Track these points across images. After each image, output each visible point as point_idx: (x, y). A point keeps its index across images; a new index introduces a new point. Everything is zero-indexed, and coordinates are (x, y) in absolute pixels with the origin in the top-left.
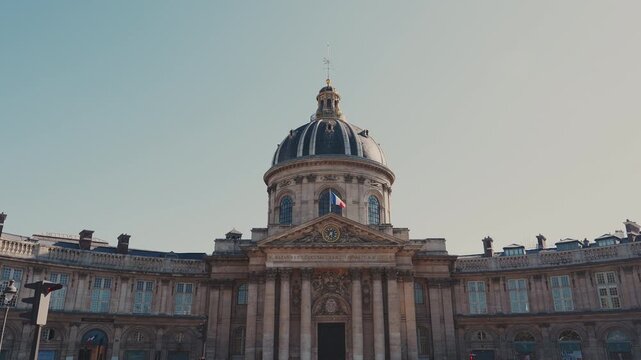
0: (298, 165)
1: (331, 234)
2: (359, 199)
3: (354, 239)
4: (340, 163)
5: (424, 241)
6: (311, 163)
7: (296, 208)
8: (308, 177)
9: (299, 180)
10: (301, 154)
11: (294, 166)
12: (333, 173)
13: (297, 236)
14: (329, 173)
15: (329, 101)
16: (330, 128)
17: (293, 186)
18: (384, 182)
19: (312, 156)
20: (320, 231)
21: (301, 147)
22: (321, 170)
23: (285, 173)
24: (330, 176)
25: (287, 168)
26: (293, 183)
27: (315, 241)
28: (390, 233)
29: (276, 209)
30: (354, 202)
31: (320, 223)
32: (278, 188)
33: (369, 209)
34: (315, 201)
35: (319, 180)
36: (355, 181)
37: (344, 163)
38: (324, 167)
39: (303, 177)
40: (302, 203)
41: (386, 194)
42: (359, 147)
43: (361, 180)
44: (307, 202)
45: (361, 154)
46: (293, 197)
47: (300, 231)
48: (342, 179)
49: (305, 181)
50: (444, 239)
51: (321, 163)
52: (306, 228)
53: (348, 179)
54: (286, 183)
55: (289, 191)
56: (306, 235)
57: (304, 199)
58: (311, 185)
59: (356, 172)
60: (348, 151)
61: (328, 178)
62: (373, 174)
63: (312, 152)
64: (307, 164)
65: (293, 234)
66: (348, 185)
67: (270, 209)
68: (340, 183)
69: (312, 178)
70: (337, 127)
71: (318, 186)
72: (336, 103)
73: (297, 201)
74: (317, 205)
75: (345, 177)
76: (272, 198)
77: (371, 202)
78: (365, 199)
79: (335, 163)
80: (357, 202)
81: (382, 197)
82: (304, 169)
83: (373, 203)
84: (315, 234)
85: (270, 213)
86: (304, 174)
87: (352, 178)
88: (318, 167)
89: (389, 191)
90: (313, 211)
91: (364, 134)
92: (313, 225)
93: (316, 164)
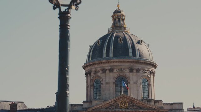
0: (104, 63)
1: (123, 104)
2: (137, 81)
3: (135, 107)
4: (126, 62)
5: (171, 104)
6: (111, 62)
7: (103, 86)
8: (109, 70)
9: (104, 71)
10: (105, 56)
11: (101, 63)
12: (123, 67)
13: (107, 106)
14: (121, 67)
15: (119, 20)
16: (120, 40)
17: (100, 74)
18: (151, 70)
19: (111, 58)
20: (118, 103)
21: (105, 52)
22: (116, 66)
23: (96, 66)
24: (121, 69)
25: (97, 64)
26: (101, 72)
27: (116, 108)
28: (153, 103)
29: (91, 86)
30: (134, 83)
31: (118, 99)
32: (92, 74)
33: (143, 86)
34: (114, 83)
35: (115, 71)
36: (135, 71)
37: (128, 62)
38: (118, 64)
39: (106, 70)
40: (107, 83)
41: (152, 76)
42: (137, 52)
43: (138, 71)
44: (109, 83)
45: (138, 56)
46: (101, 80)
47: (108, 103)
48: (128, 71)
49: (108, 71)
50: (182, 103)
51: (116, 62)
52: (111, 102)
53: (131, 70)
54: (97, 72)
55: (99, 77)
56: (111, 105)
57: (107, 81)
58: (111, 74)
59: (136, 66)
60: (131, 55)
61: (120, 70)
62: (144, 67)
63: (111, 55)
64: (108, 62)
65: (105, 105)
66: (131, 74)
67: (87, 85)
68: (127, 73)
69: (111, 70)
70: (125, 39)
71: (115, 75)
72: (123, 20)
73: (104, 83)
74: (115, 85)
75: (129, 70)
76: (89, 79)
77: (144, 82)
78: (140, 81)
79: (124, 62)
80: (136, 83)
81: (150, 79)
82: (107, 65)
83: (145, 82)
84: (115, 104)
85: (87, 87)
86: (107, 68)
87: (133, 70)
88: (115, 64)
89: (154, 74)
90: (112, 88)
91: (140, 42)
92: (114, 101)
93: (113, 62)
